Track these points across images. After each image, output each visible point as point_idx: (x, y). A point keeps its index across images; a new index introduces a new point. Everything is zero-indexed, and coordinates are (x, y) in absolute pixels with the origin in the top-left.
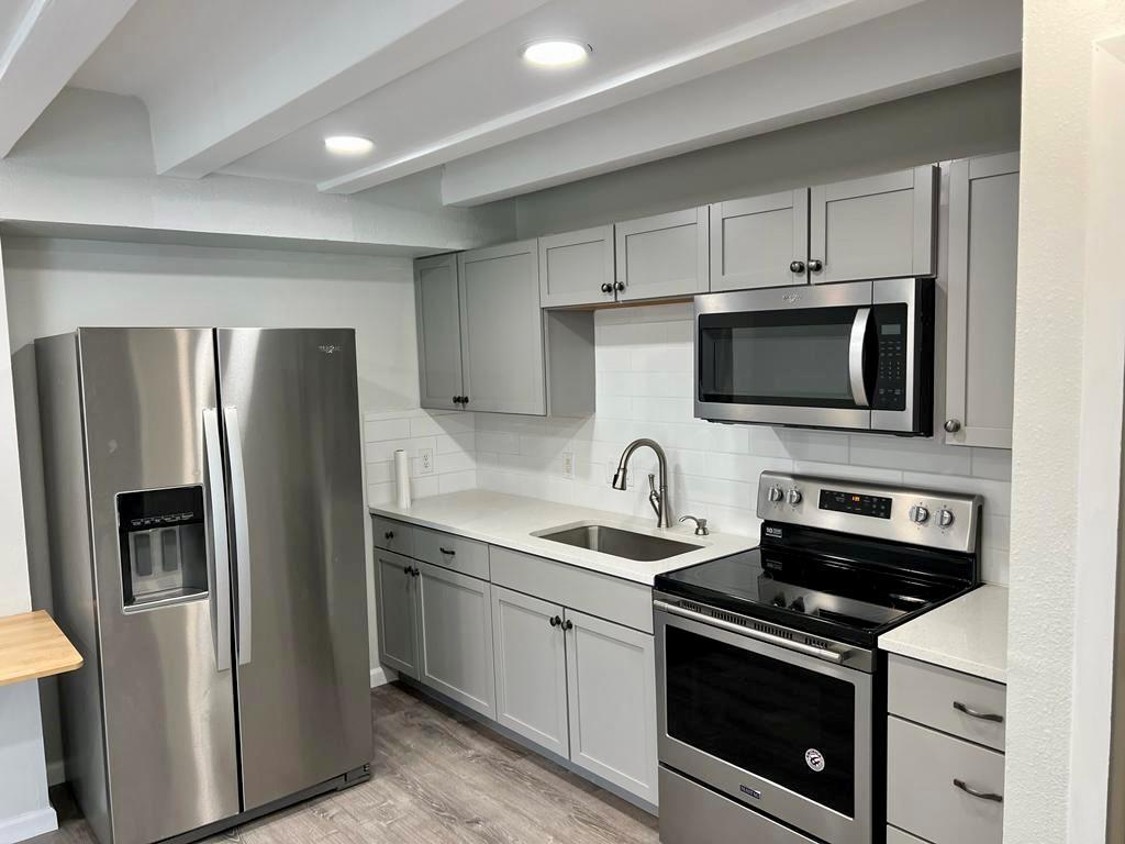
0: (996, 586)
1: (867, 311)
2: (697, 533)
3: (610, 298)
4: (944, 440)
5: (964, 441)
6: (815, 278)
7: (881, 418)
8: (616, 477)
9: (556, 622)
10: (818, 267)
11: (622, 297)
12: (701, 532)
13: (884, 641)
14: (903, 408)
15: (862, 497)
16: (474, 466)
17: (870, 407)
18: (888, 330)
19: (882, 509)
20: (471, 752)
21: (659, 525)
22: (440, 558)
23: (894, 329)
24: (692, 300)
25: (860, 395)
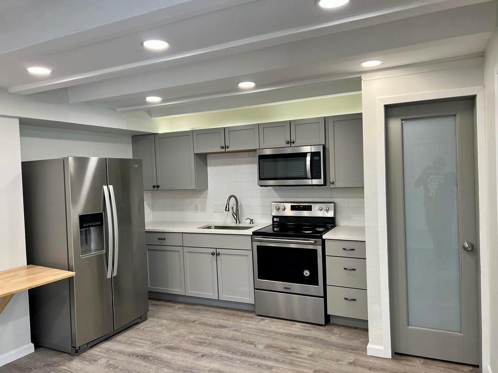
0: (340, 226)
1: (310, 154)
2: (250, 223)
3: (224, 150)
4: (330, 186)
5: (335, 185)
6: (292, 145)
7: (315, 182)
8: (226, 207)
9: (213, 254)
10: (294, 142)
11: (227, 150)
12: (252, 223)
13: (324, 237)
14: (320, 178)
15: (303, 206)
16: (151, 212)
17: (312, 179)
18: (316, 158)
19: (309, 208)
20: (177, 308)
21: (236, 223)
22: (158, 242)
23: (318, 158)
24: (256, 151)
25: (309, 175)
